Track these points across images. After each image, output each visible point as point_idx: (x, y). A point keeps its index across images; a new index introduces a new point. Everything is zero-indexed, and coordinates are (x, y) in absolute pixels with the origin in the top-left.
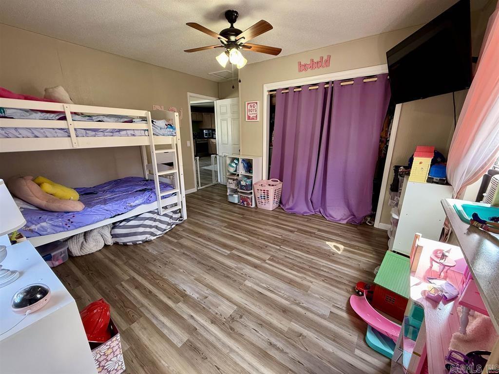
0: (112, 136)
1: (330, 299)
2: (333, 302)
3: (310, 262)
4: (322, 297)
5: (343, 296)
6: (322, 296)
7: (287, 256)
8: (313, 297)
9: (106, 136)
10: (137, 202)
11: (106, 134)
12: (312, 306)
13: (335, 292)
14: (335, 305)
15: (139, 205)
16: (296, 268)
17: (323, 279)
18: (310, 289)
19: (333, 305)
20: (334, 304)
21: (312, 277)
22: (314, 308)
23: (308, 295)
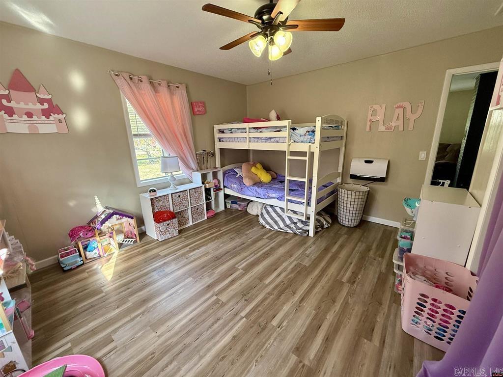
0: (266, 142)
1: (125, 347)
2: (119, 350)
3: (197, 350)
4: (133, 340)
5: (117, 368)
6: (135, 341)
7: (221, 322)
8: (140, 330)
9: (263, 142)
10: (274, 195)
11: (262, 141)
12: (132, 325)
13: (128, 360)
14: (115, 351)
15: (274, 198)
16: (192, 326)
17: (156, 355)
18: (151, 331)
19: (117, 347)
20: (118, 349)
21: (166, 341)
22: (129, 326)
23: (145, 326)
